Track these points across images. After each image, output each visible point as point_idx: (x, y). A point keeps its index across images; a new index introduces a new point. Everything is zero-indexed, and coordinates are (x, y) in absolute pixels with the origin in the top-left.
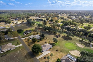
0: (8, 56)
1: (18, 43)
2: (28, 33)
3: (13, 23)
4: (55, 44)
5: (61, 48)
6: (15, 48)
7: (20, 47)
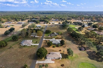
0: (22, 49)
1: (36, 42)
2: (53, 36)
3: (50, 23)
4: (68, 57)
5: (71, 65)
6: (31, 45)
7: (35, 46)
